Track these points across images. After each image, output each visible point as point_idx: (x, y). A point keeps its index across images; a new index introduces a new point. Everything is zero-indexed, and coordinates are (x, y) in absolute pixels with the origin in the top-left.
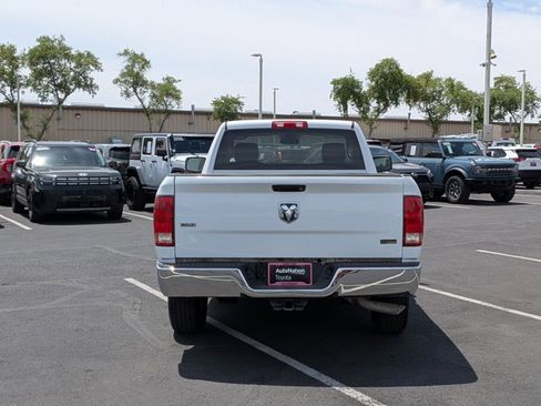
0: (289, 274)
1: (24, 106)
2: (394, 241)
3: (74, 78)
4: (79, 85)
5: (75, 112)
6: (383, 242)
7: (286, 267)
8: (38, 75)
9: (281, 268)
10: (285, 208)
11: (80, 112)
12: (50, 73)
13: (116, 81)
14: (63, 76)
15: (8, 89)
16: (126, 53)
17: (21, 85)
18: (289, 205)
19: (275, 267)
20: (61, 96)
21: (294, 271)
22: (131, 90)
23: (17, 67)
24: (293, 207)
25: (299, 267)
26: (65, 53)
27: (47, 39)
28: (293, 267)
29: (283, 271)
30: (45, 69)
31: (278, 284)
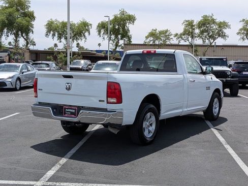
0: (69, 112)
1: (196, 46)
2: (103, 101)
3: (218, 33)
4: (219, 36)
5: (222, 48)
6: (100, 101)
7: (69, 109)
8: (202, 32)
9: (67, 109)
10: (67, 84)
11: (224, 48)
12: (206, 31)
13: (238, 34)
14: (213, 32)
15: (190, 39)
16: (244, 20)
17: (195, 37)
18: (68, 84)
19: (65, 108)
20: (212, 41)
21: (71, 111)
22: (245, 37)
23: (194, 29)
24: (69, 84)
25: (73, 109)
26: (213, 21)
27: (206, 16)
28: (71, 109)
29: (68, 110)
30: (205, 29)
31: (66, 115)
